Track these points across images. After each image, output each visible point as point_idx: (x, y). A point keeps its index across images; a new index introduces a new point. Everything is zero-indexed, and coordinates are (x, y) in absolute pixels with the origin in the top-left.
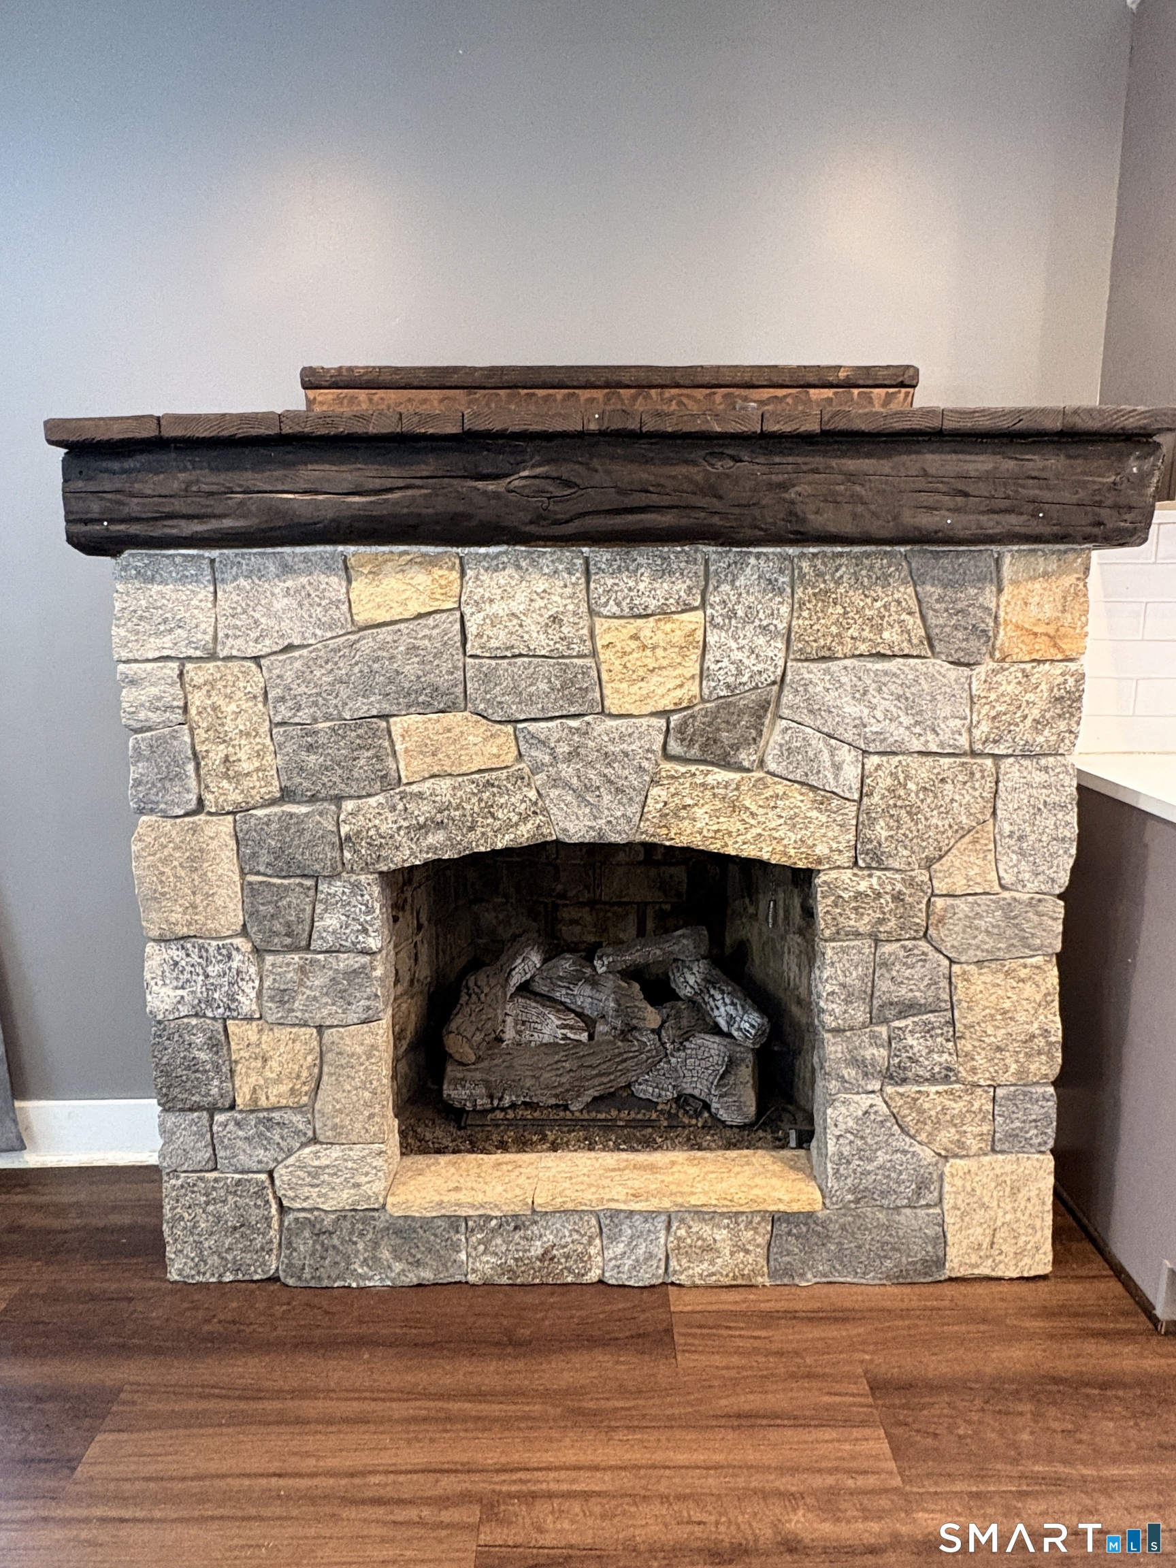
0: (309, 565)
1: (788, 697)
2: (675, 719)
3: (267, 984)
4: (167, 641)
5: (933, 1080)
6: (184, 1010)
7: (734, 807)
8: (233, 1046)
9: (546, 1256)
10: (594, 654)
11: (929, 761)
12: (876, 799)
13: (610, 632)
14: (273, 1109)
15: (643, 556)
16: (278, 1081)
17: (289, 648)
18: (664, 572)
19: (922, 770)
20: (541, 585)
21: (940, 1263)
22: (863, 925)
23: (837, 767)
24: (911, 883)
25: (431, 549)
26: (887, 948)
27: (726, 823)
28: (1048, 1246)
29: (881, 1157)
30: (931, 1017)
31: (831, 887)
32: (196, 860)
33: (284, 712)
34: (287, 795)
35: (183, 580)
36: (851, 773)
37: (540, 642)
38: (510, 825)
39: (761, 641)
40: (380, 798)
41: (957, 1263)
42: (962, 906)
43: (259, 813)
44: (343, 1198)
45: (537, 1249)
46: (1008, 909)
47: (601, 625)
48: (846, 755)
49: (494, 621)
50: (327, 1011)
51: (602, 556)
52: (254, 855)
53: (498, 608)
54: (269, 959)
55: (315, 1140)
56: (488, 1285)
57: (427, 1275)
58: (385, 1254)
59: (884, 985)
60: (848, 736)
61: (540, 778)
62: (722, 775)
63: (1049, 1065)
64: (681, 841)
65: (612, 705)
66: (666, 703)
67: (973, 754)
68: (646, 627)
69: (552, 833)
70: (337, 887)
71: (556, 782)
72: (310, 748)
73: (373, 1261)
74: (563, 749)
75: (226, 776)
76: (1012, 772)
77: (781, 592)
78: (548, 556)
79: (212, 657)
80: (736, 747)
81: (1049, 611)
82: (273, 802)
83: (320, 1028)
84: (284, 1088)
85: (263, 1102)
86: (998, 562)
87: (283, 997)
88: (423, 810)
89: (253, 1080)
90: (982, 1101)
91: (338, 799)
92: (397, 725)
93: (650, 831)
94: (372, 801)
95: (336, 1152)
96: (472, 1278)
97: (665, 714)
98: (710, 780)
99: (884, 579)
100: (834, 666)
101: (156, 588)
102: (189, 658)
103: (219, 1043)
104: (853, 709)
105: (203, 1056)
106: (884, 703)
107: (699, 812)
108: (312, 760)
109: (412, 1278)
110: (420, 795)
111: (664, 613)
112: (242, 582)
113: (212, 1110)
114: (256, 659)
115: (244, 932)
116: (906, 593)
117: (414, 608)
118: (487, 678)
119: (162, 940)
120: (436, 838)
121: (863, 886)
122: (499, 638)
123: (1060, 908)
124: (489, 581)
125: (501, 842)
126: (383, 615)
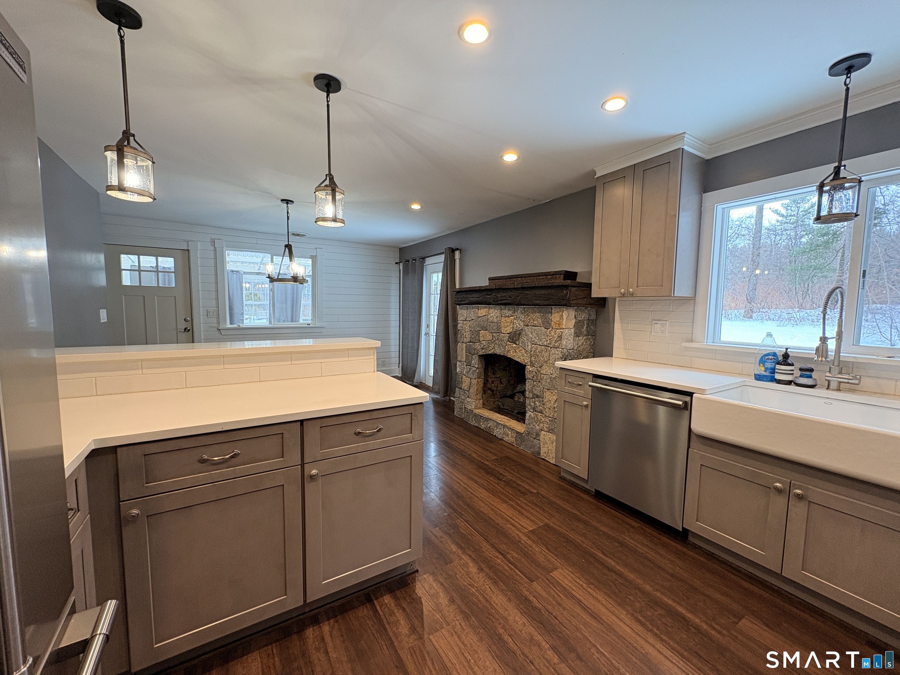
0: (475, 308)
1: (523, 332)
2: (509, 335)
3: (466, 370)
4: (462, 318)
5: (539, 412)
7: (516, 352)
10: (501, 323)
11: (541, 347)
12: (532, 353)
13: (503, 320)
15: (507, 307)
17: (472, 320)
18: (509, 310)
20: (496, 312)
21: (540, 454)
24: (537, 370)
25: (486, 306)
26: (535, 383)
27: (514, 354)
30: (540, 399)
31: (527, 369)
32: (462, 350)
33: (471, 329)
34: (470, 341)
35: (464, 309)
36: (530, 347)
37: (495, 320)
38: (491, 350)
39: (520, 322)
40: (479, 343)
41: (542, 455)
42: (545, 376)
43: (468, 344)
44: (470, 407)
45: (488, 426)
46: (551, 379)
47: (502, 318)
48: (529, 344)
49: (491, 316)
50: (472, 376)
51: (503, 307)
52: (467, 350)
54: (467, 366)
55: (469, 397)
56: (483, 429)
59: (534, 390)
60: (530, 340)
61: (494, 343)
62: (515, 345)
63: (557, 415)
64: (509, 356)
65: (502, 331)
66: (509, 332)
67: (547, 346)
68: (507, 318)
69: (495, 352)
70: (474, 357)
71: (496, 344)
73: (472, 420)
74: (497, 338)
75: (465, 337)
76: (553, 351)
77: (523, 314)
78: (497, 307)
79: (466, 320)
80: (516, 340)
81: (558, 319)
83: (471, 379)
84: (467, 387)
86: (552, 309)
88: (482, 346)
89: (464, 385)
90: (548, 420)
91: (475, 343)
92: (481, 332)
93: (506, 354)
96: (481, 428)
98: (513, 346)
102: (464, 320)
105: (460, 380)
106: (535, 335)
107: (511, 351)
108: (473, 336)
109: (475, 425)
110: (482, 344)
112: (469, 310)
113: (460, 389)
114: (469, 321)
115: (466, 362)
116: (538, 315)
117: (484, 314)
118: (490, 326)
119: (459, 361)
120: (484, 351)
121: (530, 369)
122: (491, 320)
124: (491, 311)
125: (490, 353)
126: (481, 315)
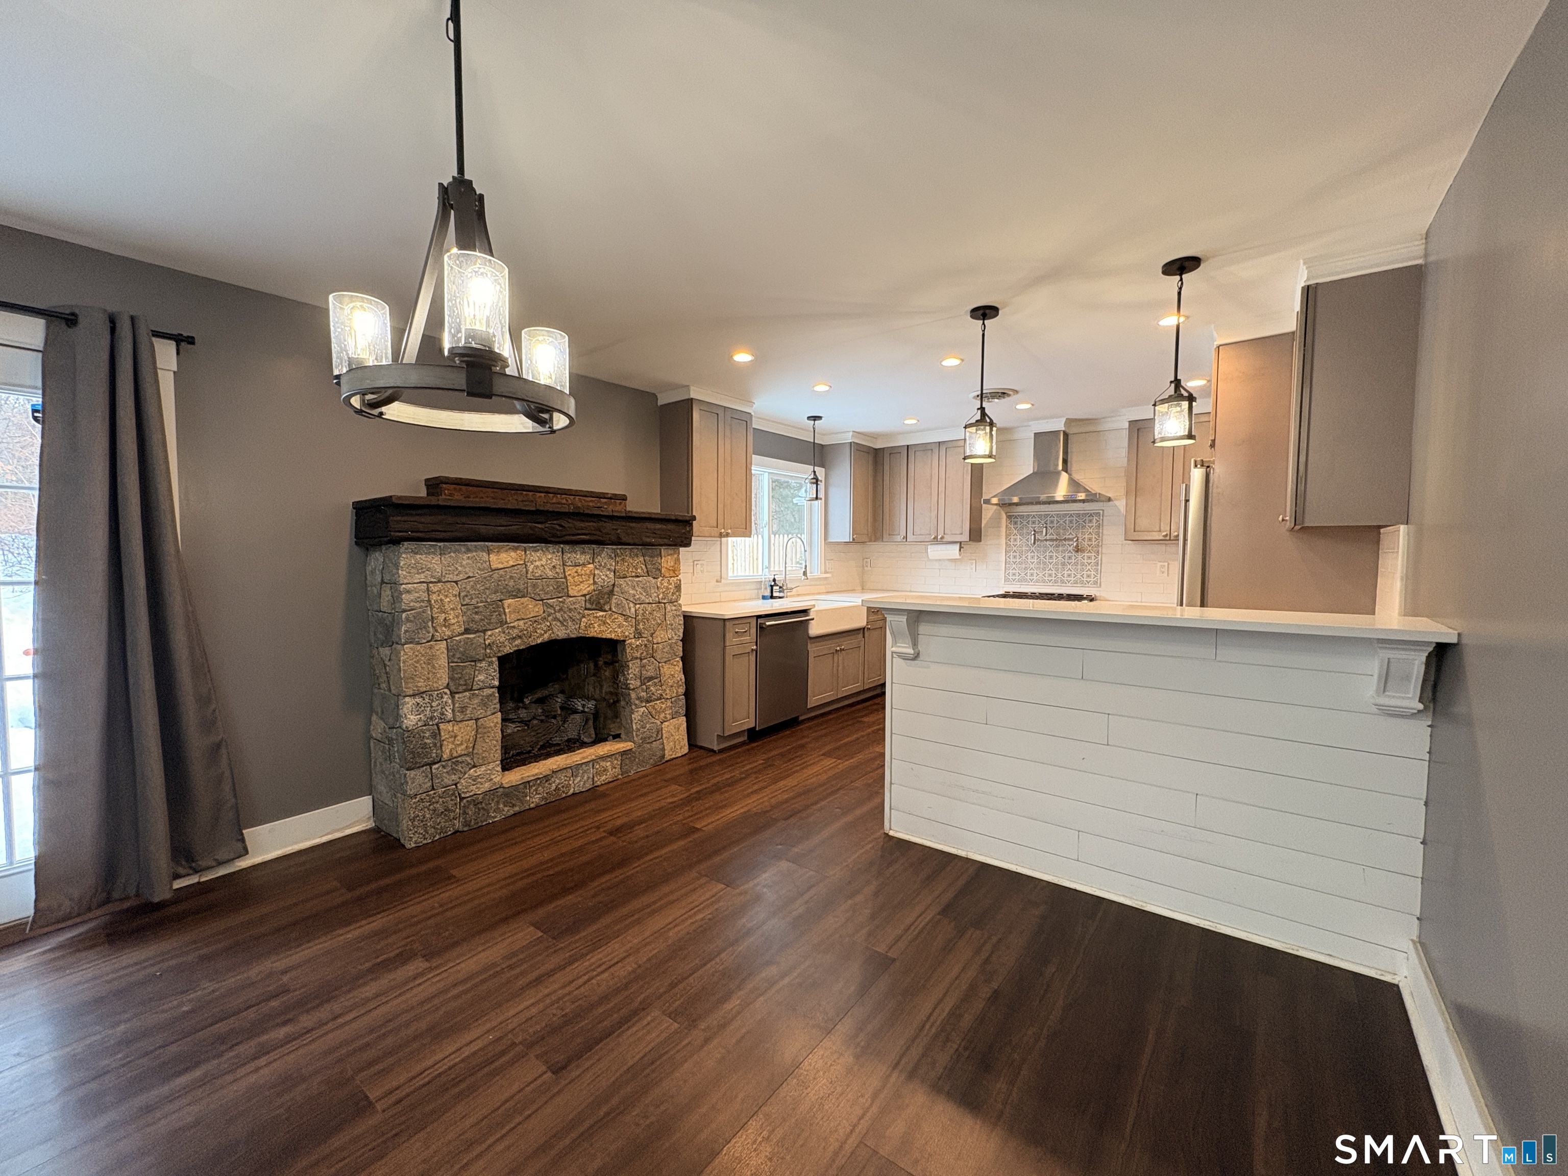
0: (476, 549)
1: (616, 589)
2: (588, 597)
3: (457, 705)
4: (422, 576)
5: (657, 700)
6: (420, 724)
7: (605, 623)
8: (442, 734)
9: (557, 789)
10: (565, 577)
11: (650, 605)
12: (640, 617)
13: (570, 571)
14: (460, 756)
15: (578, 548)
16: (461, 744)
17: (469, 577)
18: (583, 553)
19: (649, 608)
20: (550, 557)
21: (663, 756)
22: (638, 655)
23: (630, 608)
24: (648, 641)
25: (516, 544)
26: (644, 661)
27: (603, 628)
28: (687, 744)
29: (648, 726)
30: (656, 680)
31: (630, 644)
32: (431, 659)
33: (467, 600)
34: (467, 631)
35: (429, 553)
36: (633, 610)
37: (550, 574)
38: (542, 635)
39: (608, 573)
40: (500, 629)
41: (667, 757)
42: (661, 646)
43: (457, 638)
44: (487, 786)
45: (554, 786)
46: (670, 645)
47: (567, 569)
48: (632, 605)
49: (537, 567)
50: (480, 712)
51: (567, 547)
52: (454, 656)
53: (538, 563)
54: (457, 696)
55: (474, 766)
56: (537, 806)
57: (517, 809)
58: (501, 806)
59: (644, 672)
60: (631, 599)
61: (550, 618)
62: (601, 613)
63: (682, 690)
64: (591, 635)
65: (571, 593)
66: (585, 592)
67: (659, 603)
68: (579, 568)
69: (554, 637)
70: (483, 664)
71: (556, 619)
72: (476, 613)
73: (497, 810)
74: (558, 608)
75: (445, 626)
76: (669, 607)
77: (612, 559)
78: (551, 547)
79: (439, 581)
80: (604, 605)
81: (672, 564)
82: (462, 634)
83: (477, 720)
84: (463, 747)
85: (455, 754)
86: (660, 550)
87: (463, 709)
88: (514, 633)
89: (451, 746)
90: (669, 704)
91: (484, 631)
92: (507, 603)
93: (582, 633)
94: (497, 631)
95: (483, 768)
96: (532, 806)
97: (584, 595)
98: (598, 615)
99: (637, 556)
100: (627, 579)
101: (418, 556)
102: (431, 582)
103: (436, 734)
104: (632, 592)
105: (428, 741)
106: (639, 590)
107: (596, 625)
108: (477, 617)
109: (512, 812)
110: (514, 627)
111: (584, 565)
112: (452, 554)
113: (430, 765)
114: (456, 582)
115: (448, 687)
116: (642, 559)
117: (511, 563)
118: (535, 586)
119: (414, 695)
120: (518, 642)
121: (638, 643)
122: (539, 573)
123: (681, 644)
124: (535, 555)
125: (539, 641)
126: (501, 566)
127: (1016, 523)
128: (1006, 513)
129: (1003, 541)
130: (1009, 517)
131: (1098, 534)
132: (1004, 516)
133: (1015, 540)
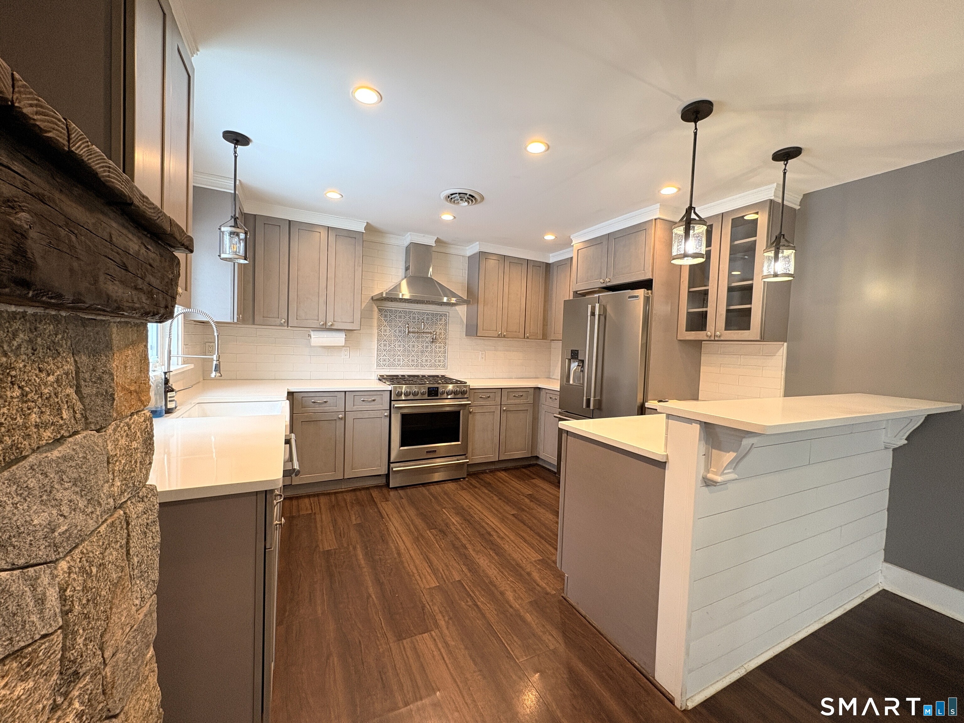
81: (135, 372)
86: (111, 331)
99: (55, 348)
100: (21, 469)
104: (42, 517)
127: (386, 316)
128: (377, 307)
129: (375, 331)
130: (380, 310)
131: (445, 330)
132: (376, 309)
133: (385, 331)
